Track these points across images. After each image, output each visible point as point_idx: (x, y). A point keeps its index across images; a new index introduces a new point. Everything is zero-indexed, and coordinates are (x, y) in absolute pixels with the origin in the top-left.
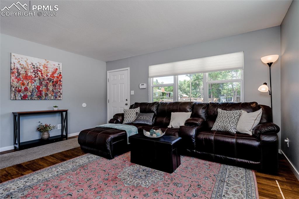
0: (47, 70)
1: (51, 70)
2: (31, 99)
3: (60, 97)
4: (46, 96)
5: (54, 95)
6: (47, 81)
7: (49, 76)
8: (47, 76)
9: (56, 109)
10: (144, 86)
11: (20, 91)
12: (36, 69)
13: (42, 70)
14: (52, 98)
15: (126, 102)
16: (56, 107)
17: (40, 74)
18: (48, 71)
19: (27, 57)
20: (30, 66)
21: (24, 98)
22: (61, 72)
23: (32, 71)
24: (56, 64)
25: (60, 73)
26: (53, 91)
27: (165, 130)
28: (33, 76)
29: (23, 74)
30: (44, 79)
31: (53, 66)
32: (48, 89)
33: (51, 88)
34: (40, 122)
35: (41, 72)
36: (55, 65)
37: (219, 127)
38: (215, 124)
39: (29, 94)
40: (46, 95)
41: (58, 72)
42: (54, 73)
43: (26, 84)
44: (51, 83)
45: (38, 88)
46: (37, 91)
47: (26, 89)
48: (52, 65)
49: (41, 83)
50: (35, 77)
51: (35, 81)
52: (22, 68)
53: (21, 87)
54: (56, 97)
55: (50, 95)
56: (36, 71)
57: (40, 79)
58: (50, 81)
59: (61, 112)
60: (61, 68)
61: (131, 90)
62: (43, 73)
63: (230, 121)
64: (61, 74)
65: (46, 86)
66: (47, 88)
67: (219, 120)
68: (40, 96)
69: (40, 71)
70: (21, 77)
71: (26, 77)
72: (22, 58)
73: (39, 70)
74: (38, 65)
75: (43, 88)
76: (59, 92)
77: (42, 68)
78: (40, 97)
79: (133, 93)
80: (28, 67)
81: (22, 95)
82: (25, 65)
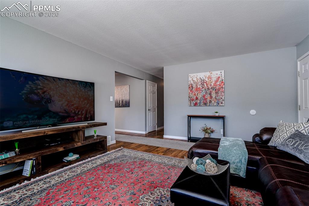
0: (210, 80)
1: (214, 79)
2: (200, 106)
3: (222, 103)
4: (210, 103)
5: (216, 101)
6: (211, 90)
7: (212, 85)
8: (211, 85)
9: (217, 115)
11: (193, 100)
12: (203, 81)
13: (207, 81)
14: (215, 104)
16: (217, 112)
17: (206, 85)
18: (212, 81)
19: (196, 74)
20: (199, 80)
21: (196, 104)
22: (223, 79)
23: (200, 84)
24: (218, 72)
25: (223, 80)
26: (216, 98)
28: (201, 87)
29: (195, 87)
30: (208, 89)
31: (216, 76)
32: (211, 97)
33: (214, 95)
34: (205, 124)
35: (206, 83)
36: (217, 74)
39: (199, 102)
40: (210, 102)
41: (220, 80)
42: (217, 81)
43: (197, 94)
44: (214, 92)
45: (204, 96)
46: (203, 99)
47: (197, 98)
49: (207, 92)
50: (202, 88)
51: (202, 91)
52: (194, 83)
53: (194, 97)
54: (218, 104)
55: (213, 102)
56: (203, 82)
57: (205, 89)
58: (213, 90)
59: (223, 118)
60: (223, 75)
62: (207, 83)
64: (224, 81)
65: (210, 94)
66: (211, 95)
68: (205, 103)
69: (205, 83)
70: (193, 89)
71: (197, 89)
72: (194, 76)
73: (205, 81)
74: (204, 78)
75: (208, 97)
76: (221, 98)
77: (207, 80)
78: (205, 104)
80: (198, 81)
81: (195, 103)
82: (196, 80)
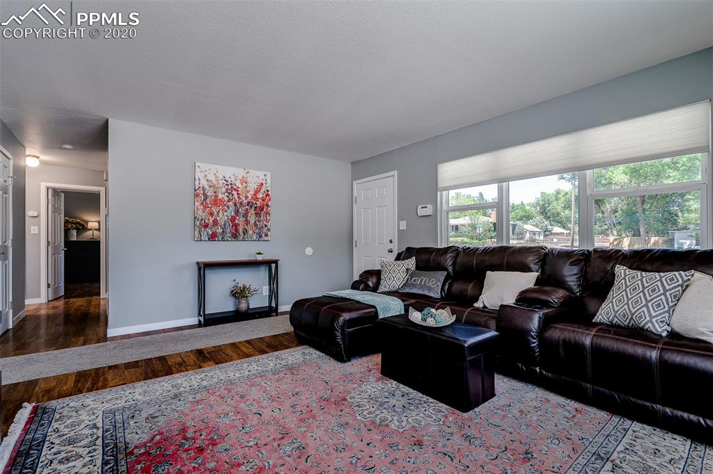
0: (246, 187)
1: (252, 187)
2: (223, 240)
3: (266, 235)
4: (244, 234)
5: (257, 231)
6: (247, 207)
7: (250, 198)
8: (247, 197)
9: (260, 258)
10: (429, 210)
11: (206, 226)
12: (230, 186)
13: (238, 188)
14: (255, 238)
15: (390, 246)
16: (259, 254)
17: (236, 196)
18: (248, 188)
19: (218, 167)
20: (221, 182)
21: (213, 237)
22: (269, 189)
23: (224, 190)
24: (261, 174)
25: (268, 191)
26: (256, 225)
27: (465, 311)
28: (226, 199)
29: (211, 196)
30: (241, 204)
31: (256, 179)
32: (247, 222)
33: (252, 219)
34: (235, 280)
35: (238, 191)
36: (258, 177)
37: (615, 316)
38: (603, 306)
39: (220, 230)
40: (245, 232)
41: (263, 189)
42: (257, 192)
43: (216, 213)
44: (252, 211)
45: (233, 219)
46: (231, 225)
47: (215, 223)
48: (255, 177)
49: (238, 210)
50: (229, 201)
51: (228, 208)
52: (210, 187)
53: (209, 219)
54: (261, 236)
55: (251, 232)
56: (231, 189)
57: (235, 205)
58: (251, 207)
59: (268, 263)
60: (269, 181)
61: (400, 219)
62: (240, 192)
63: (647, 302)
64: (269, 193)
65: (245, 215)
66: (246, 218)
67: (615, 295)
68: (235, 234)
69: (235, 190)
70: (208, 201)
71: (216, 202)
72: (210, 170)
73: (235, 187)
74: (233, 178)
75: (240, 220)
76: (266, 226)
77: (238, 184)
78: (235, 236)
79: (403, 225)
80: (218, 184)
81: (210, 233)
82: (214, 181)
